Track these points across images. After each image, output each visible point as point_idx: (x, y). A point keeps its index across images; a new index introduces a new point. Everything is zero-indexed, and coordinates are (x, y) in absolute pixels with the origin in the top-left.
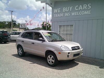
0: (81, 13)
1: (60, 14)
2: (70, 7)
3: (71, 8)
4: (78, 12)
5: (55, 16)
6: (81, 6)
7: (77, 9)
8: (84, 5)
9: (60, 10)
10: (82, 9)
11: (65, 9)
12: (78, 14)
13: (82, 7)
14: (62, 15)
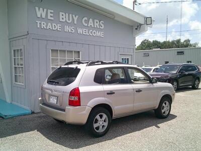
0: (91, 32)
1: (53, 24)
2: (74, 16)
3: (76, 19)
4: (87, 30)
5: (41, 26)
6: (91, 20)
7: (86, 25)
8: (95, 21)
9: (52, 15)
10: (93, 26)
11: (64, 17)
12: (87, 34)
13: (92, 23)
14: (58, 27)
